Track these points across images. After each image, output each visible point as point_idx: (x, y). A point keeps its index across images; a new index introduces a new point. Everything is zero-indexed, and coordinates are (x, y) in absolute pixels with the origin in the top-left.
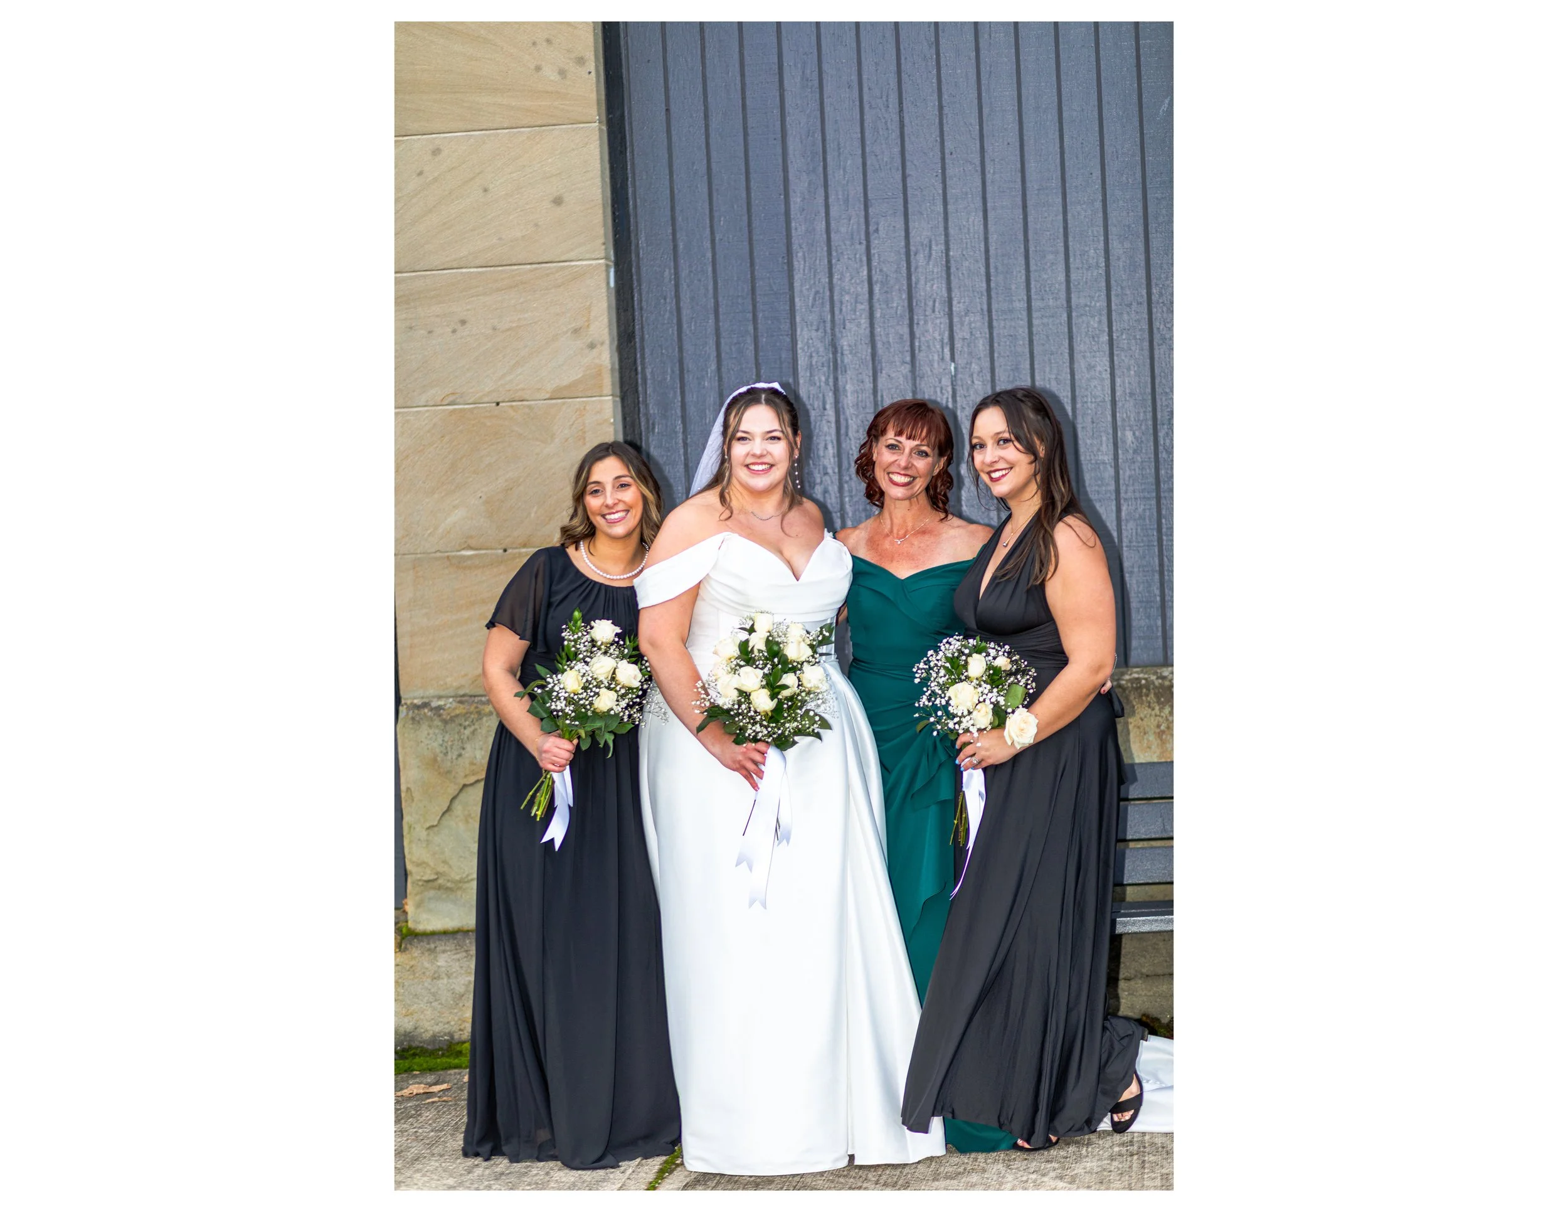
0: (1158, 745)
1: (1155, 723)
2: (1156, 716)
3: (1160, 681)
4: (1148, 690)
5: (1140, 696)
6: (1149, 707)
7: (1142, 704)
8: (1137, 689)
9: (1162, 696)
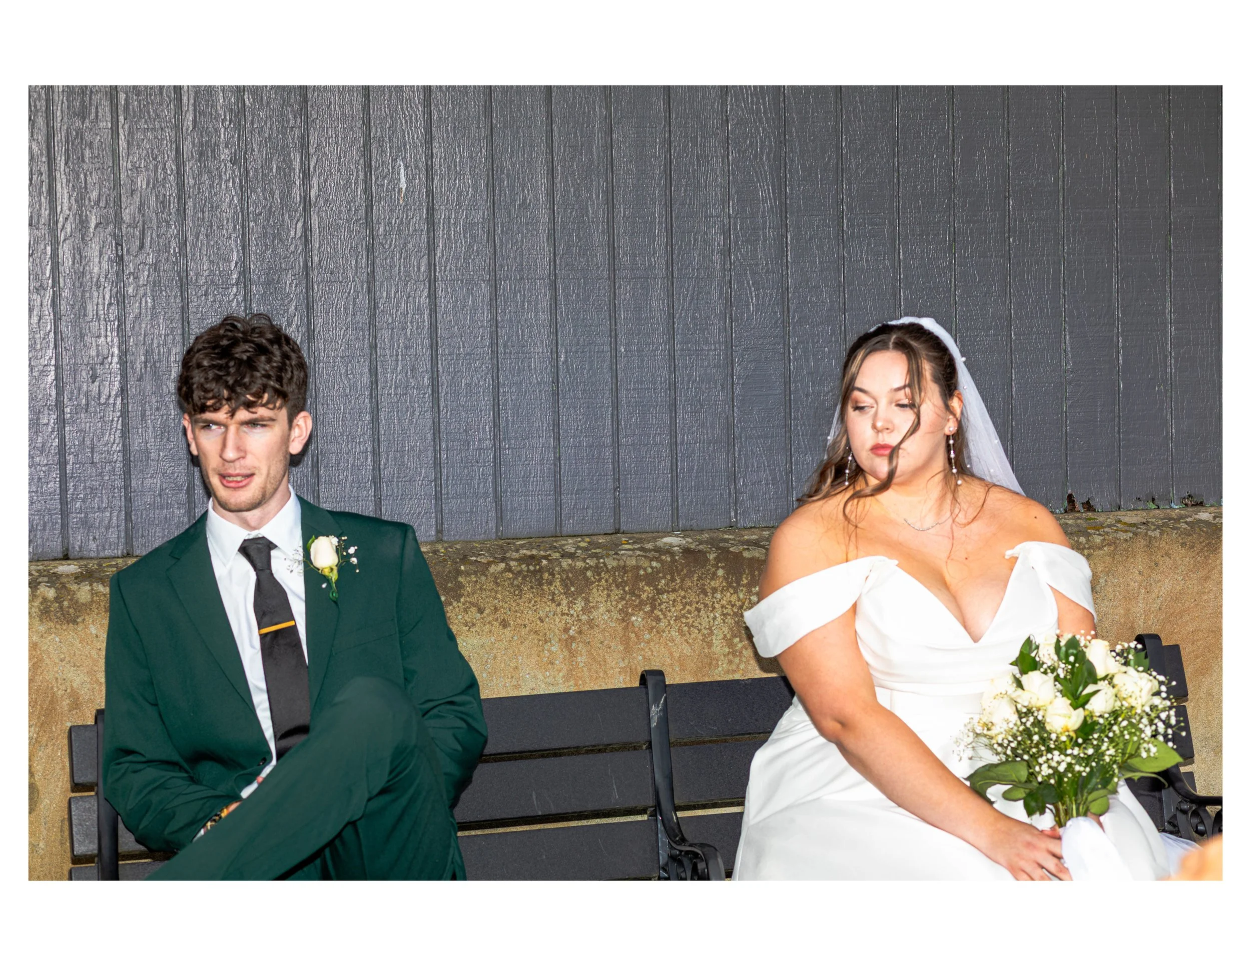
0: (564, 659)
1: (561, 625)
2: (563, 614)
4: (553, 575)
5: (541, 584)
6: (553, 600)
8: (535, 572)
9: (572, 584)
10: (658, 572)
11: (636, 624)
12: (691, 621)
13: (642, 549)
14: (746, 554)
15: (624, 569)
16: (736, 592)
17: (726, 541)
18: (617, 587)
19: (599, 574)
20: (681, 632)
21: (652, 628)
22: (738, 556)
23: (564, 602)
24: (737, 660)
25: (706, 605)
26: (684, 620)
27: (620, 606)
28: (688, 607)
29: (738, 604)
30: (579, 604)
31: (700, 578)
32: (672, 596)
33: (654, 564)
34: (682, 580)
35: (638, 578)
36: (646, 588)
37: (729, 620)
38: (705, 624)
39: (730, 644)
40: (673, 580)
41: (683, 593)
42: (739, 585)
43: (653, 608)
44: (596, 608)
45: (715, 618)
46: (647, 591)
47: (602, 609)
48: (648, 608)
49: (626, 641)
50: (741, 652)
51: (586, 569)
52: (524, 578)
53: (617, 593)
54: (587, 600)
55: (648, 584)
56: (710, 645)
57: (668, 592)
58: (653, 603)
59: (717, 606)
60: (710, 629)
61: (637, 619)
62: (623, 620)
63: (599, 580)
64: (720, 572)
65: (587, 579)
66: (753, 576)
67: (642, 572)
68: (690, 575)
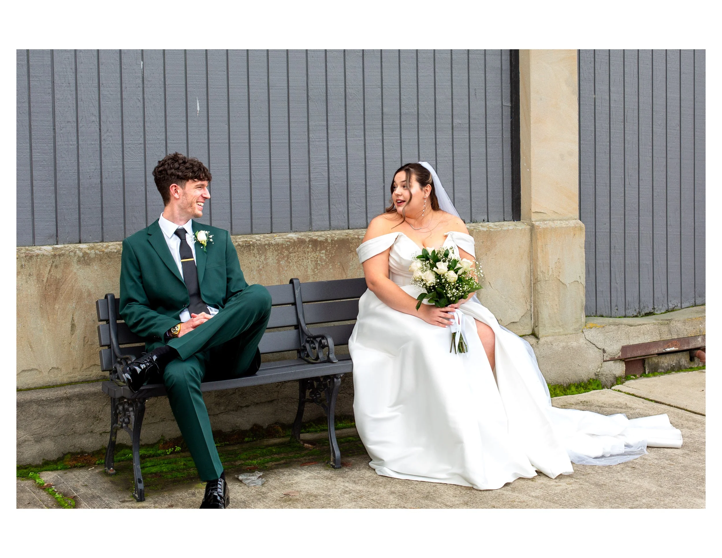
1: (257, 265)
2: (258, 261)
3: (260, 242)
4: (254, 247)
5: (250, 250)
6: (254, 256)
7: (250, 254)
9: (261, 250)
10: (290, 246)
11: (282, 264)
12: (300, 263)
13: (283, 238)
14: (319, 239)
15: (278, 245)
16: (315, 253)
17: (311, 235)
18: (276, 251)
19: (270, 247)
20: (297, 267)
21: (288, 266)
22: (316, 241)
23: (258, 257)
24: (316, 277)
25: (305, 258)
26: (298, 263)
27: (277, 258)
28: (299, 258)
29: (316, 257)
30: (263, 257)
31: (303, 248)
32: (294, 254)
33: (288, 243)
34: (298, 249)
35: (283, 248)
36: (285, 251)
37: (313, 263)
38: (305, 264)
39: (314, 271)
40: (294, 249)
41: (298, 253)
42: (316, 250)
43: (288, 258)
44: (268, 258)
45: (308, 262)
46: (286, 253)
47: (271, 259)
48: (286, 259)
49: (279, 271)
50: (317, 274)
51: (265, 245)
52: (244, 248)
53: (276, 253)
54: (265, 256)
55: (286, 250)
56: (307, 271)
57: (293, 253)
58: (288, 257)
59: (309, 258)
60: (307, 266)
61: (282, 263)
62: (278, 263)
63: (270, 249)
64: (310, 246)
65: (266, 249)
66: (321, 247)
67: (284, 246)
68: (300, 247)
